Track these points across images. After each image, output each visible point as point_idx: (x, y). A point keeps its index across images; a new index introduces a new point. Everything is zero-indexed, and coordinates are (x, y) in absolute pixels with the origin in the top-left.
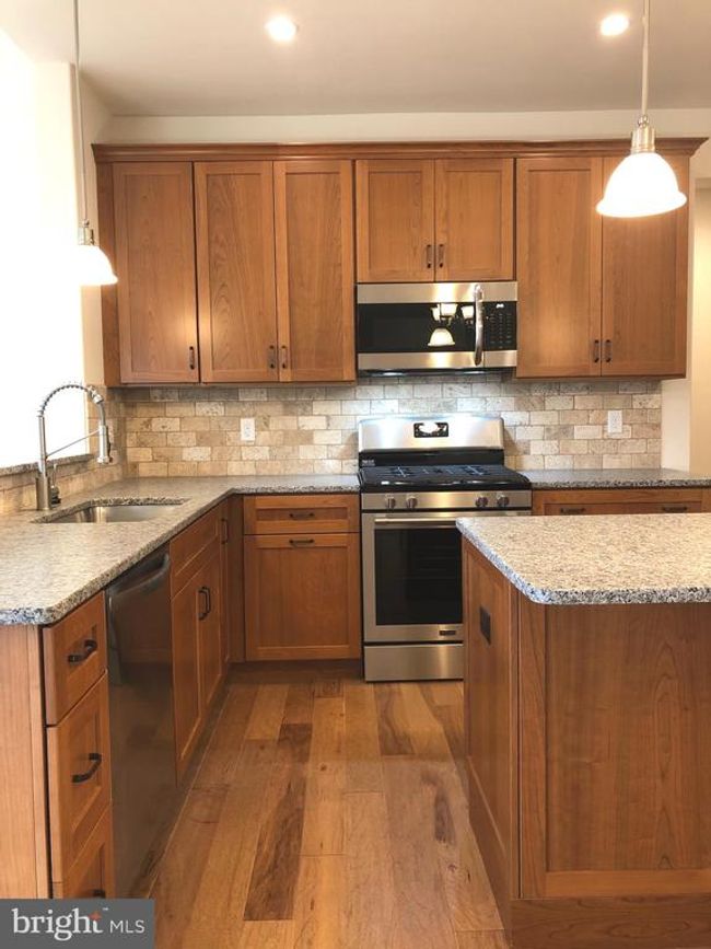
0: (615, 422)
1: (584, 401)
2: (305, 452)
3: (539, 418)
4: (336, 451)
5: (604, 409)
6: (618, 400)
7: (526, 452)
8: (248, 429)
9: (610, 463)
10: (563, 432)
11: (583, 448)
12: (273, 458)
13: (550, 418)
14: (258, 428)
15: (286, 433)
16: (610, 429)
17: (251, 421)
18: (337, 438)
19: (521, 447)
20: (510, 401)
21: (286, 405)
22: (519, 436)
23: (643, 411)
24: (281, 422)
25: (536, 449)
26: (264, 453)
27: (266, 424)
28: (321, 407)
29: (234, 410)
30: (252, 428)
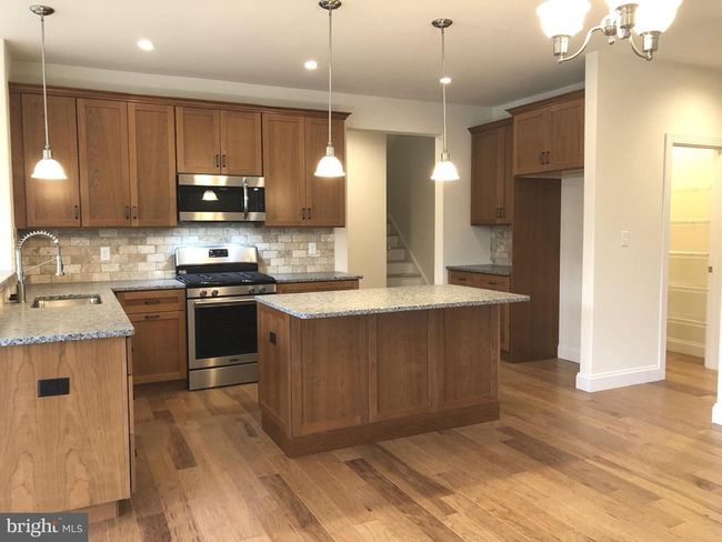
0: (312, 249)
1: (297, 238)
2: (142, 266)
3: (275, 246)
4: (161, 266)
5: (308, 242)
6: (314, 237)
7: (269, 265)
8: (105, 253)
9: (310, 269)
10: (287, 254)
11: (297, 262)
12: (122, 270)
13: (281, 247)
14: (112, 253)
15: (130, 256)
16: (310, 252)
17: (108, 249)
18: (162, 258)
19: (266, 262)
20: (260, 237)
21: (130, 239)
22: (265, 256)
23: (326, 243)
24: (127, 249)
25: (274, 262)
26: (116, 268)
27: (117, 250)
28: (151, 240)
29: (97, 242)
30: (108, 253)
